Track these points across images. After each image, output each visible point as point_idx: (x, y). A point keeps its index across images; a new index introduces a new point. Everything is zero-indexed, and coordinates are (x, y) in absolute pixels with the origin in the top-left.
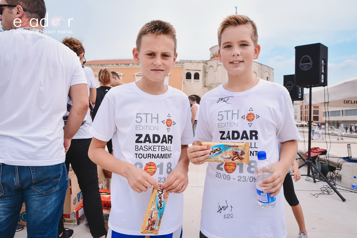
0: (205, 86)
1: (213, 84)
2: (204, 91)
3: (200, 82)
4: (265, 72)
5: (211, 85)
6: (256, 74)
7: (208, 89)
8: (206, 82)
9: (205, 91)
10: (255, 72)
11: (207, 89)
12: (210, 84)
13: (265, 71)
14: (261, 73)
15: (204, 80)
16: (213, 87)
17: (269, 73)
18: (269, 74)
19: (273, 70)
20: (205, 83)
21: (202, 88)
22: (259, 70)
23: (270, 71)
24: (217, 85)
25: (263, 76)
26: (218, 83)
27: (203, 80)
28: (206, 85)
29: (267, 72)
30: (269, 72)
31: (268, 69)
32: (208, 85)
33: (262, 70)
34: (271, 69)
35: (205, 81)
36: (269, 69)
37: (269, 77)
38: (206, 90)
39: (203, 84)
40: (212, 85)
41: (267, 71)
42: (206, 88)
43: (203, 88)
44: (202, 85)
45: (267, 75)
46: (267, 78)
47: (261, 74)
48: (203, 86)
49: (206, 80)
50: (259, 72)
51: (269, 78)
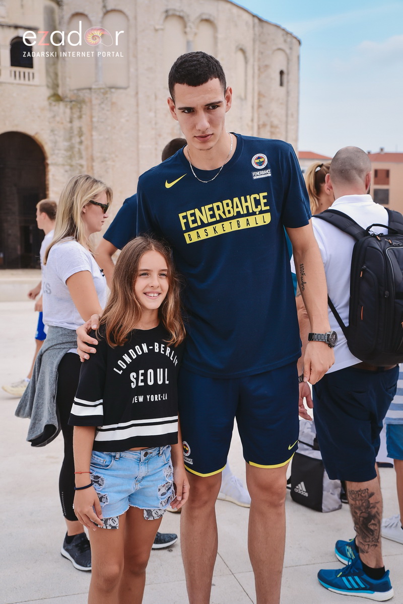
0: (57, 98)
1: (90, 89)
2: (54, 117)
3: (37, 81)
4: (275, 51)
5: (81, 94)
6: (246, 58)
7: (71, 108)
8: (60, 82)
9: (58, 119)
10: (243, 51)
11: (68, 111)
12: (79, 90)
13: (275, 47)
14: (261, 53)
15: (51, 70)
16: (91, 101)
17: (286, 54)
18: (288, 60)
19: (300, 43)
20: (58, 86)
21: (46, 103)
22: (254, 41)
23: (291, 49)
24: (105, 93)
25: (267, 66)
26: (111, 88)
27: (47, 72)
28: (60, 92)
29: (280, 52)
30: (288, 51)
31: (285, 41)
32: (69, 94)
33: (264, 43)
34: (294, 41)
35: (56, 74)
36: (289, 39)
37: (288, 68)
38: (64, 113)
39: (48, 87)
40: (85, 95)
41: (283, 46)
42: (62, 104)
43: (50, 104)
44: (46, 92)
45: (278, 62)
46: (282, 73)
47: (259, 59)
48: (49, 98)
49: (60, 74)
50: (254, 51)
51: (288, 74)
